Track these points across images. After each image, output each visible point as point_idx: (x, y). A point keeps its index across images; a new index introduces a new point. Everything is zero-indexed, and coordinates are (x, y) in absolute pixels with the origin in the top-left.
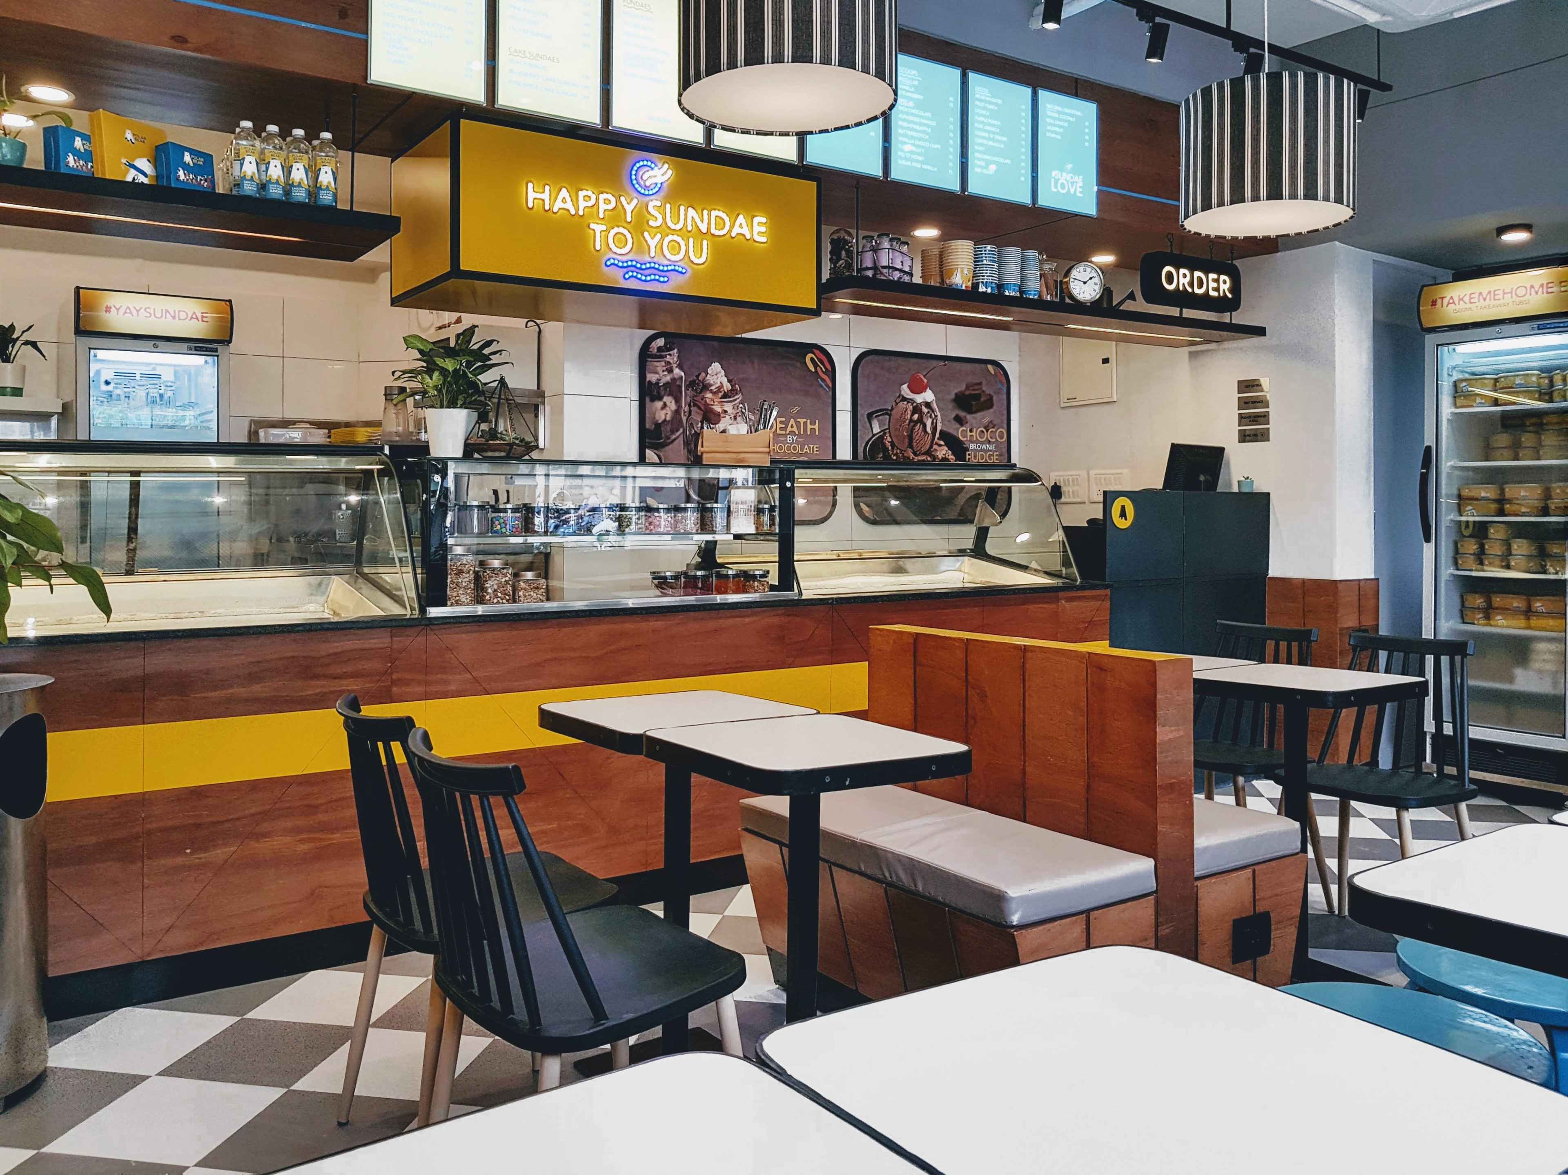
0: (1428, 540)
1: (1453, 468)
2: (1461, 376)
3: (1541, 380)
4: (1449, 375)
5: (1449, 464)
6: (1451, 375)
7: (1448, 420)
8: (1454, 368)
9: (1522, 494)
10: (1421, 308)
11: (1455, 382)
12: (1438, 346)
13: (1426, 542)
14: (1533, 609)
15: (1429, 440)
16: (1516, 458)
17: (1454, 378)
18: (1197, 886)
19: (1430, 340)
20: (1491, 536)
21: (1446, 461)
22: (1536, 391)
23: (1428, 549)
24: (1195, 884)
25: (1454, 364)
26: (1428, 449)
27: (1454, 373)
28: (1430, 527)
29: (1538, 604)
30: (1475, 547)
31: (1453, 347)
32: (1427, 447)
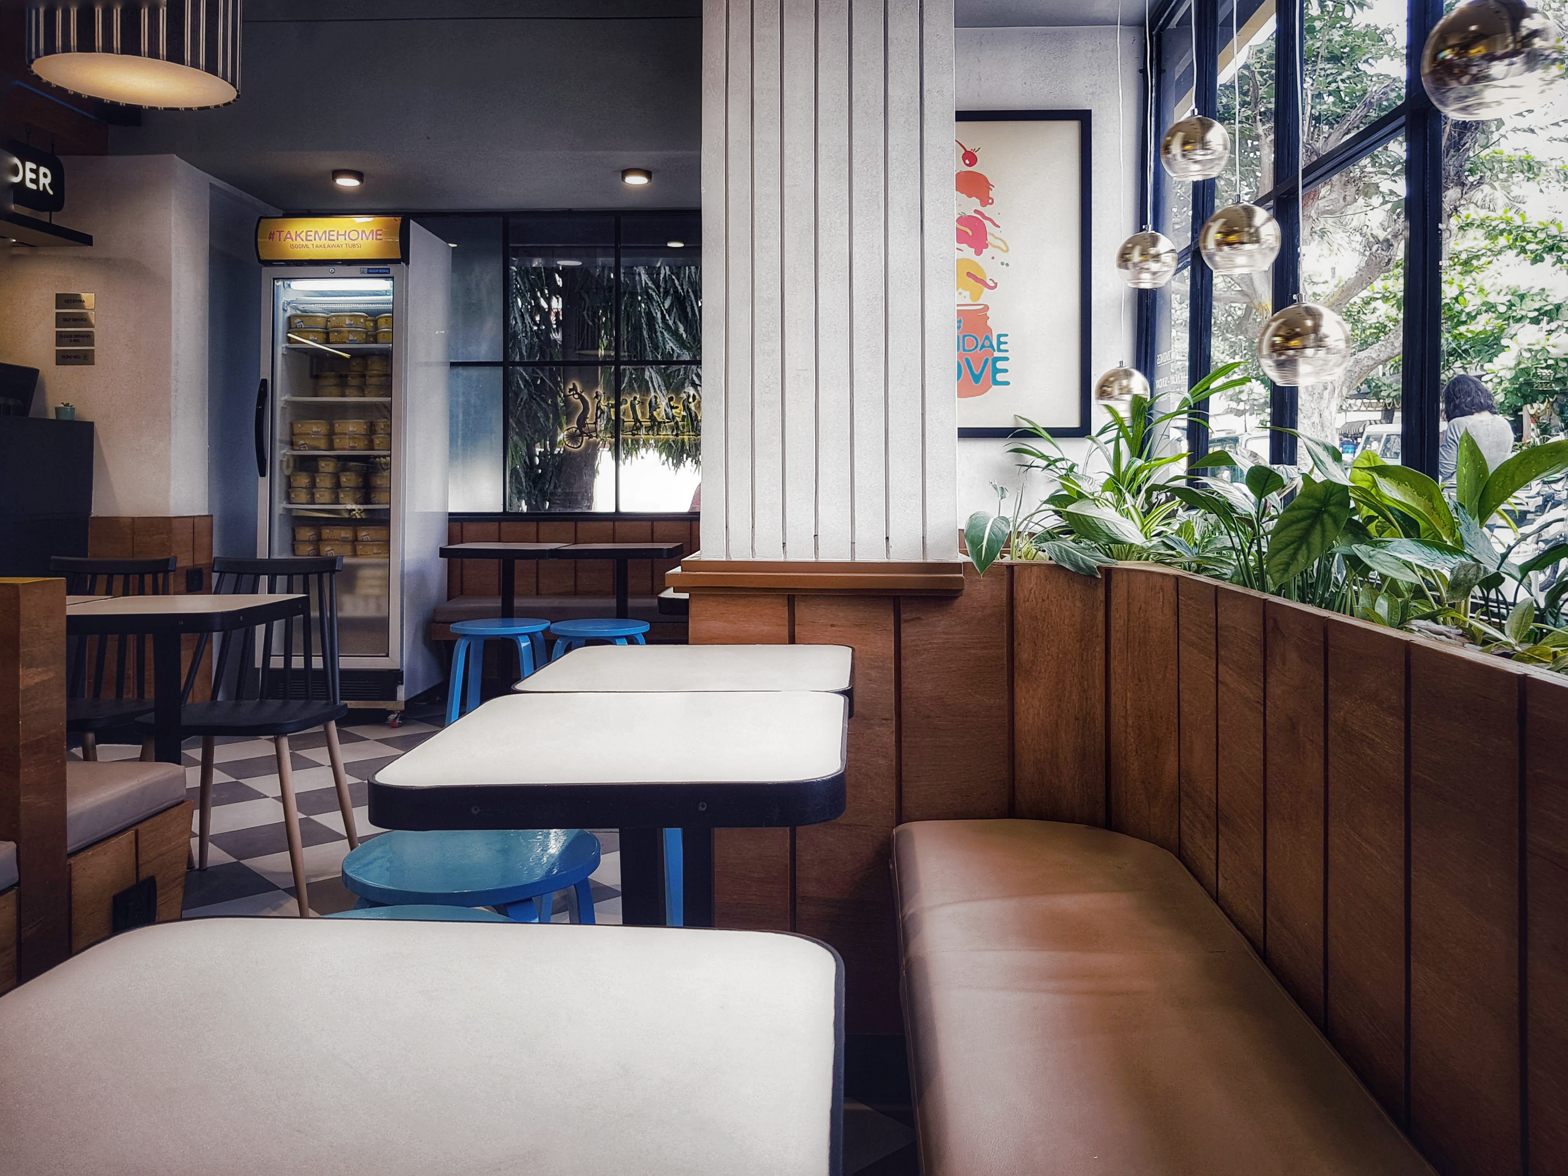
0: (263, 474)
1: (286, 401)
2: (294, 312)
3: (367, 323)
4: (284, 310)
5: (283, 398)
6: (286, 311)
7: (283, 354)
8: (289, 303)
9: (350, 429)
10: (259, 240)
11: (289, 318)
12: (274, 279)
13: (261, 476)
14: (360, 539)
15: (265, 374)
16: (343, 395)
17: (288, 314)
18: (70, 865)
19: (267, 273)
20: (321, 470)
21: (281, 396)
22: (364, 332)
23: (263, 483)
24: (68, 863)
25: (289, 300)
26: (264, 382)
27: (289, 309)
28: (265, 461)
29: (364, 533)
30: (307, 481)
31: (288, 282)
32: (262, 380)
